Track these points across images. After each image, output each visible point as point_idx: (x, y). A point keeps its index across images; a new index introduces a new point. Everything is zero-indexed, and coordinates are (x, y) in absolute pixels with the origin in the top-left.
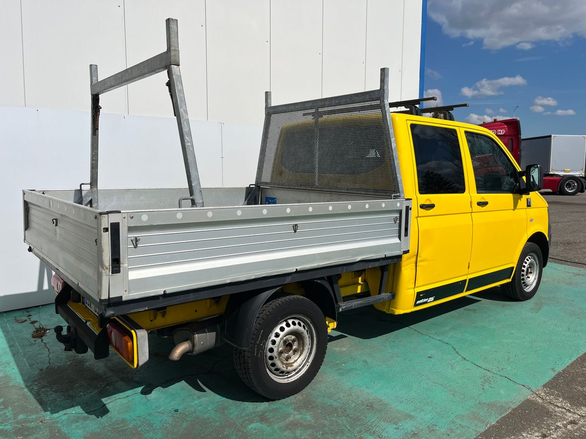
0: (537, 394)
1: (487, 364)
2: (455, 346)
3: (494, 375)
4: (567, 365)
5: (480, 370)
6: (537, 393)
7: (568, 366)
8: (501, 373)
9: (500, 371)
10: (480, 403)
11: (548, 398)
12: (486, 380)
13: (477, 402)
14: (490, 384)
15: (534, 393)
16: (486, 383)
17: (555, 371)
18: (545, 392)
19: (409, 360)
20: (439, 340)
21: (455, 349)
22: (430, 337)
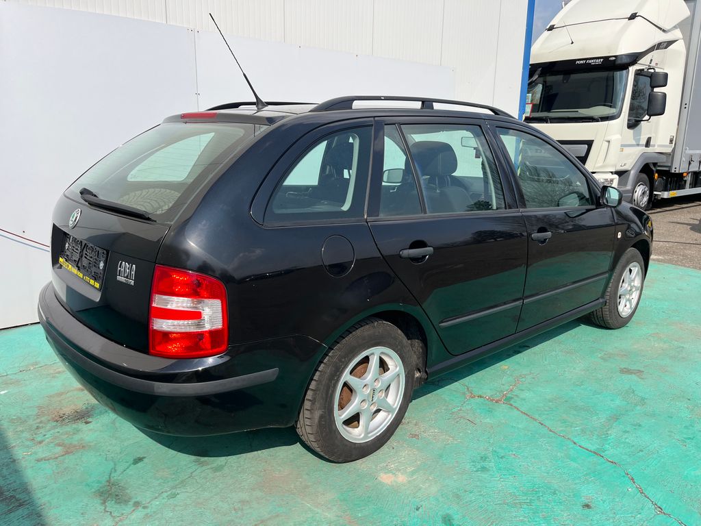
2: (631, 471)
19: (545, 518)
20: (595, 453)
21: (632, 479)
22: (575, 443)
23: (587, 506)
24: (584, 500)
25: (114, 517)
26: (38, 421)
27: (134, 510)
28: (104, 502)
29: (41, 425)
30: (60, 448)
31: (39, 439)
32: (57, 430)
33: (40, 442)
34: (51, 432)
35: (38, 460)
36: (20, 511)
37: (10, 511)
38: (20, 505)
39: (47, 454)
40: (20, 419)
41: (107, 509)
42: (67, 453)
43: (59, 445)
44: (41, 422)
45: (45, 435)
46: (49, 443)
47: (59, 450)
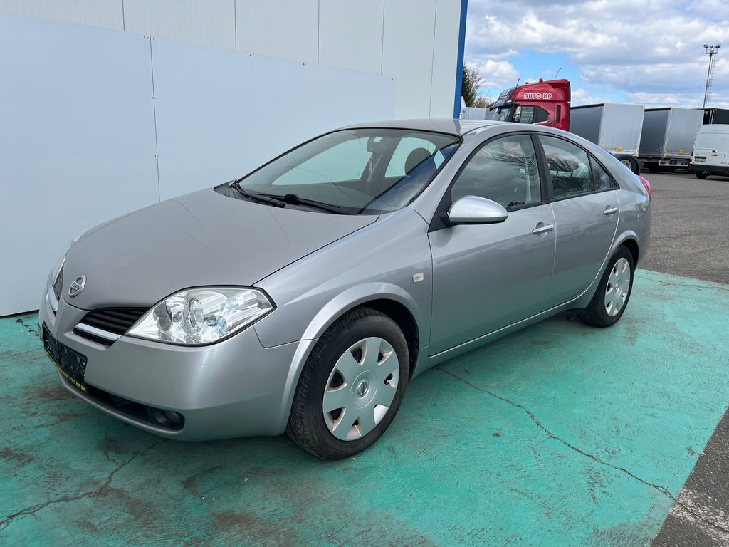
0: (681, 505)
1: (588, 444)
2: (532, 411)
3: (605, 467)
4: (707, 439)
5: (580, 457)
6: (681, 501)
7: (709, 443)
8: (612, 462)
9: (610, 458)
10: (596, 532)
11: (700, 511)
12: (595, 479)
13: (591, 530)
14: (601, 486)
15: (677, 502)
16: (595, 485)
17: (693, 453)
18: (693, 500)
19: (464, 443)
20: (506, 400)
21: (532, 417)
22: (491, 394)
23: (497, 435)
24: (495, 431)
25: (117, 463)
26: (28, 397)
27: (133, 458)
28: (106, 454)
29: (30, 401)
30: (54, 417)
31: (33, 410)
32: (46, 404)
33: (35, 414)
34: (42, 406)
35: (36, 427)
36: (32, 465)
37: (23, 465)
38: (30, 460)
39: (43, 422)
40: (10, 397)
41: (110, 458)
42: (61, 420)
43: (53, 415)
44: (30, 399)
45: (37, 409)
46: (43, 414)
47: (52, 419)
